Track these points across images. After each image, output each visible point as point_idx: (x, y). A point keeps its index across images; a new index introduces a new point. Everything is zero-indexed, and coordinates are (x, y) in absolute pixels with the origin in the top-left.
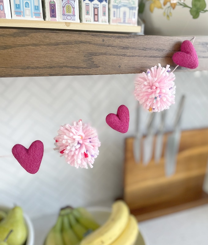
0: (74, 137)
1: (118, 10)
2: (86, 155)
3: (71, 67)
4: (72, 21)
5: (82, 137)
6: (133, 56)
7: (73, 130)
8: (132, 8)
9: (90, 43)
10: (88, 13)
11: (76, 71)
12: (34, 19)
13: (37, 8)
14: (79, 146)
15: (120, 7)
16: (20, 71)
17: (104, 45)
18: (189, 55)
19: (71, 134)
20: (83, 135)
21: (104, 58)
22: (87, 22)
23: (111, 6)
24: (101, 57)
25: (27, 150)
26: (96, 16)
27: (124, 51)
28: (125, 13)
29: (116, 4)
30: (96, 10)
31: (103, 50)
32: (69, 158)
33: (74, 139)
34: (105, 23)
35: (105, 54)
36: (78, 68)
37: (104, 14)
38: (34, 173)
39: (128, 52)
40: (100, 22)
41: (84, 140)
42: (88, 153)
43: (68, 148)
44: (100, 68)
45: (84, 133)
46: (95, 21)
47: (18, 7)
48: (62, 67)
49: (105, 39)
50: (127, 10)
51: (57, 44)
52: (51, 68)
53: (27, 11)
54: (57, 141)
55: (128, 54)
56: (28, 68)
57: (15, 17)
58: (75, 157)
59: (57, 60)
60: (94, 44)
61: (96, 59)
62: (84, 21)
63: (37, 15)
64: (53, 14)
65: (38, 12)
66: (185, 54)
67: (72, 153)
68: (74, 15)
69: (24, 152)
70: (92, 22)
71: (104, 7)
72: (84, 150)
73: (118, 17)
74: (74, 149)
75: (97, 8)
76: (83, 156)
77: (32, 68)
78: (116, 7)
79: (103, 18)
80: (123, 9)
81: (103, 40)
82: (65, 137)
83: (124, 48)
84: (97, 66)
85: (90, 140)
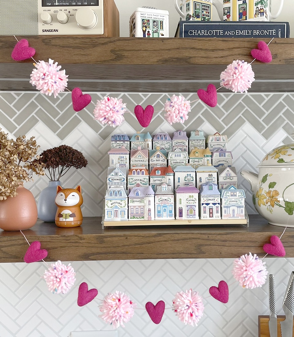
0: (184, 301)
1: (228, 209)
2: (191, 315)
3: (186, 253)
4: (193, 219)
5: (190, 301)
6: (230, 246)
7: (184, 296)
8: (239, 207)
9: (199, 239)
10: (205, 212)
11: (190, 256)
12: (169, 218)
13: (171, 212)
14: (187, 307)
15: (229, 207)
16: (156, 256)
17: (209, 240)
18: (274, 247)
19: (183, 299)
20: (192, 301)
21: (209, 247)
22: (204, 218)
23: (222, 206)
24: (206, 247)
25: (155, 307)
26: (211, 214)
27: (223, 243)
28: (234, 211)
29: (226, 205)
30: (211, 210)
31: (208, 243)
32: (180, 315)
33: (184, 302)
34: (218, 218)
35: (210, 245)
36: (191, 254)
37: (217, 212)
38: (159, 323)
39: (227, 244)
40: (214, 218)
41: (191, 304)
42: (193, 314)
43: (180, 308)
44: (206, 254)
45: (193, 299)
46: (210, 217)
47: (159, 212)
48: (180, 253)
49: (210, 236)
50: (235, 208)
52: (173, 254)
53: (165, 214)
54: (174, 303)
55: (227, 245)
56: (160, 254)
57: (157, 218)
58: (184, 315)
59: (178, 249)
60: (202, 239)
61: (204, 249)
62: (202, 218)
63: (170, 216)
64: (181, 215)
65: (171, 214)
67: (182, 312)
68: (195, 215)
69: (153, 308)
70: (208, 218)
71: (217, 207)
72: (190, 311)
73: (228, 213)
74: (183, 309)
75: (212, 209)
76: (190, 315)
77: (163, 254)
78: (227, 207)
79: (216, 215)
80: (232, 208)
81: (208, 237)
82: (179, 300)
83: (224, 241)
84: (204, 253)
85: (196, 305)
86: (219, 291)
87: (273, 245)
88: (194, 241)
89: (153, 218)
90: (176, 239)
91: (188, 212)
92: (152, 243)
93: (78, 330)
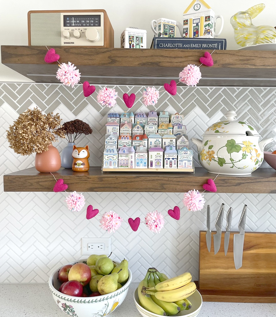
0: (152, 217)
1: (182, 162)
2: (156, 226)
3: (154, 189)
4: (160, 168)
5: (156, 218)
6: (182, 185)
7: (152, 214)
8: (189, 161)
9: (162, 180)
10: (167, 164)
11: (156, 190)
12: (144, 167)
13: (145, 163)
14: (154, 222)
15: (183, 161)
16: (135, 190)
17: (169, 181)
18: (210, 186)
19: (151, 216)
20: (157, 218)
21: (168, 186)
22: (167, 168)
23: (178, 160)
24: (167, 185)
25: (134, 221)
26: (171, 165)
27: (178, 183)
28: (185, 163)
29: (181, 160)
30: (171, 163)
31: (168, 183)
32: (150, 226)
33: (152, 219)
34: (175, 168)
35: (169, 184)
36: (157, 189)
37: (175, 164)
38: (136, 231)
39: (180, 183)
40: (173, 167)
41: (157, 220)
42: (158, 226)
43: (149, 222)
44: (167, 190)
45: (157, 217)
46: (170, 167)
47: (138, 163)
48: (150, 189)
49: (169, 178)
50: (187, 162)
51: (149, 181)
52: (146, 189)
53: (141, 165)
54: (146, 219)
55: (180, 184)
56: (138, 189)
57: (136, 167)
58: (152, 226)
59: (149, 186)
60: (164, 180)
61: (165, 186)
62: (165, 168)
63: (145, 166)
64: (152, 165)
65: (145, 164)
66: (208, 185)
67: (151, 224)
68: (160, 165)
69: (132, 221)
70: (169, 168)
71: (175, 161)
72: (156, 224)
73: (182, 165)
74: (151, 222)
75: (172, 162)
76: (155, 226)
77: (139, 189)
78: (181, 161)
79: (174, 166)
80: (184, 162)
81: (168, 179)
82: (149, 217)
83: (178, 182)
84: (165, 189)
85: (160, 220)
86: (174, 212)
87: (209, 185)
88: (160, 182)
89: (134, 167)
90: (148, 180)
91: (156, 164)
92: (133, 182)
93: (86, 237)
